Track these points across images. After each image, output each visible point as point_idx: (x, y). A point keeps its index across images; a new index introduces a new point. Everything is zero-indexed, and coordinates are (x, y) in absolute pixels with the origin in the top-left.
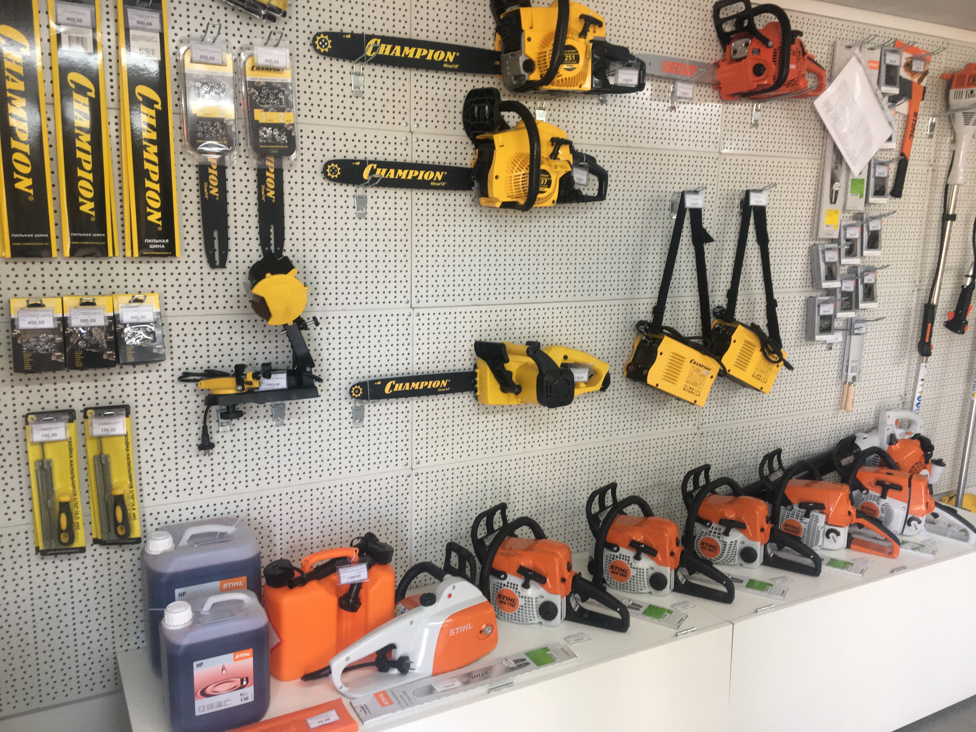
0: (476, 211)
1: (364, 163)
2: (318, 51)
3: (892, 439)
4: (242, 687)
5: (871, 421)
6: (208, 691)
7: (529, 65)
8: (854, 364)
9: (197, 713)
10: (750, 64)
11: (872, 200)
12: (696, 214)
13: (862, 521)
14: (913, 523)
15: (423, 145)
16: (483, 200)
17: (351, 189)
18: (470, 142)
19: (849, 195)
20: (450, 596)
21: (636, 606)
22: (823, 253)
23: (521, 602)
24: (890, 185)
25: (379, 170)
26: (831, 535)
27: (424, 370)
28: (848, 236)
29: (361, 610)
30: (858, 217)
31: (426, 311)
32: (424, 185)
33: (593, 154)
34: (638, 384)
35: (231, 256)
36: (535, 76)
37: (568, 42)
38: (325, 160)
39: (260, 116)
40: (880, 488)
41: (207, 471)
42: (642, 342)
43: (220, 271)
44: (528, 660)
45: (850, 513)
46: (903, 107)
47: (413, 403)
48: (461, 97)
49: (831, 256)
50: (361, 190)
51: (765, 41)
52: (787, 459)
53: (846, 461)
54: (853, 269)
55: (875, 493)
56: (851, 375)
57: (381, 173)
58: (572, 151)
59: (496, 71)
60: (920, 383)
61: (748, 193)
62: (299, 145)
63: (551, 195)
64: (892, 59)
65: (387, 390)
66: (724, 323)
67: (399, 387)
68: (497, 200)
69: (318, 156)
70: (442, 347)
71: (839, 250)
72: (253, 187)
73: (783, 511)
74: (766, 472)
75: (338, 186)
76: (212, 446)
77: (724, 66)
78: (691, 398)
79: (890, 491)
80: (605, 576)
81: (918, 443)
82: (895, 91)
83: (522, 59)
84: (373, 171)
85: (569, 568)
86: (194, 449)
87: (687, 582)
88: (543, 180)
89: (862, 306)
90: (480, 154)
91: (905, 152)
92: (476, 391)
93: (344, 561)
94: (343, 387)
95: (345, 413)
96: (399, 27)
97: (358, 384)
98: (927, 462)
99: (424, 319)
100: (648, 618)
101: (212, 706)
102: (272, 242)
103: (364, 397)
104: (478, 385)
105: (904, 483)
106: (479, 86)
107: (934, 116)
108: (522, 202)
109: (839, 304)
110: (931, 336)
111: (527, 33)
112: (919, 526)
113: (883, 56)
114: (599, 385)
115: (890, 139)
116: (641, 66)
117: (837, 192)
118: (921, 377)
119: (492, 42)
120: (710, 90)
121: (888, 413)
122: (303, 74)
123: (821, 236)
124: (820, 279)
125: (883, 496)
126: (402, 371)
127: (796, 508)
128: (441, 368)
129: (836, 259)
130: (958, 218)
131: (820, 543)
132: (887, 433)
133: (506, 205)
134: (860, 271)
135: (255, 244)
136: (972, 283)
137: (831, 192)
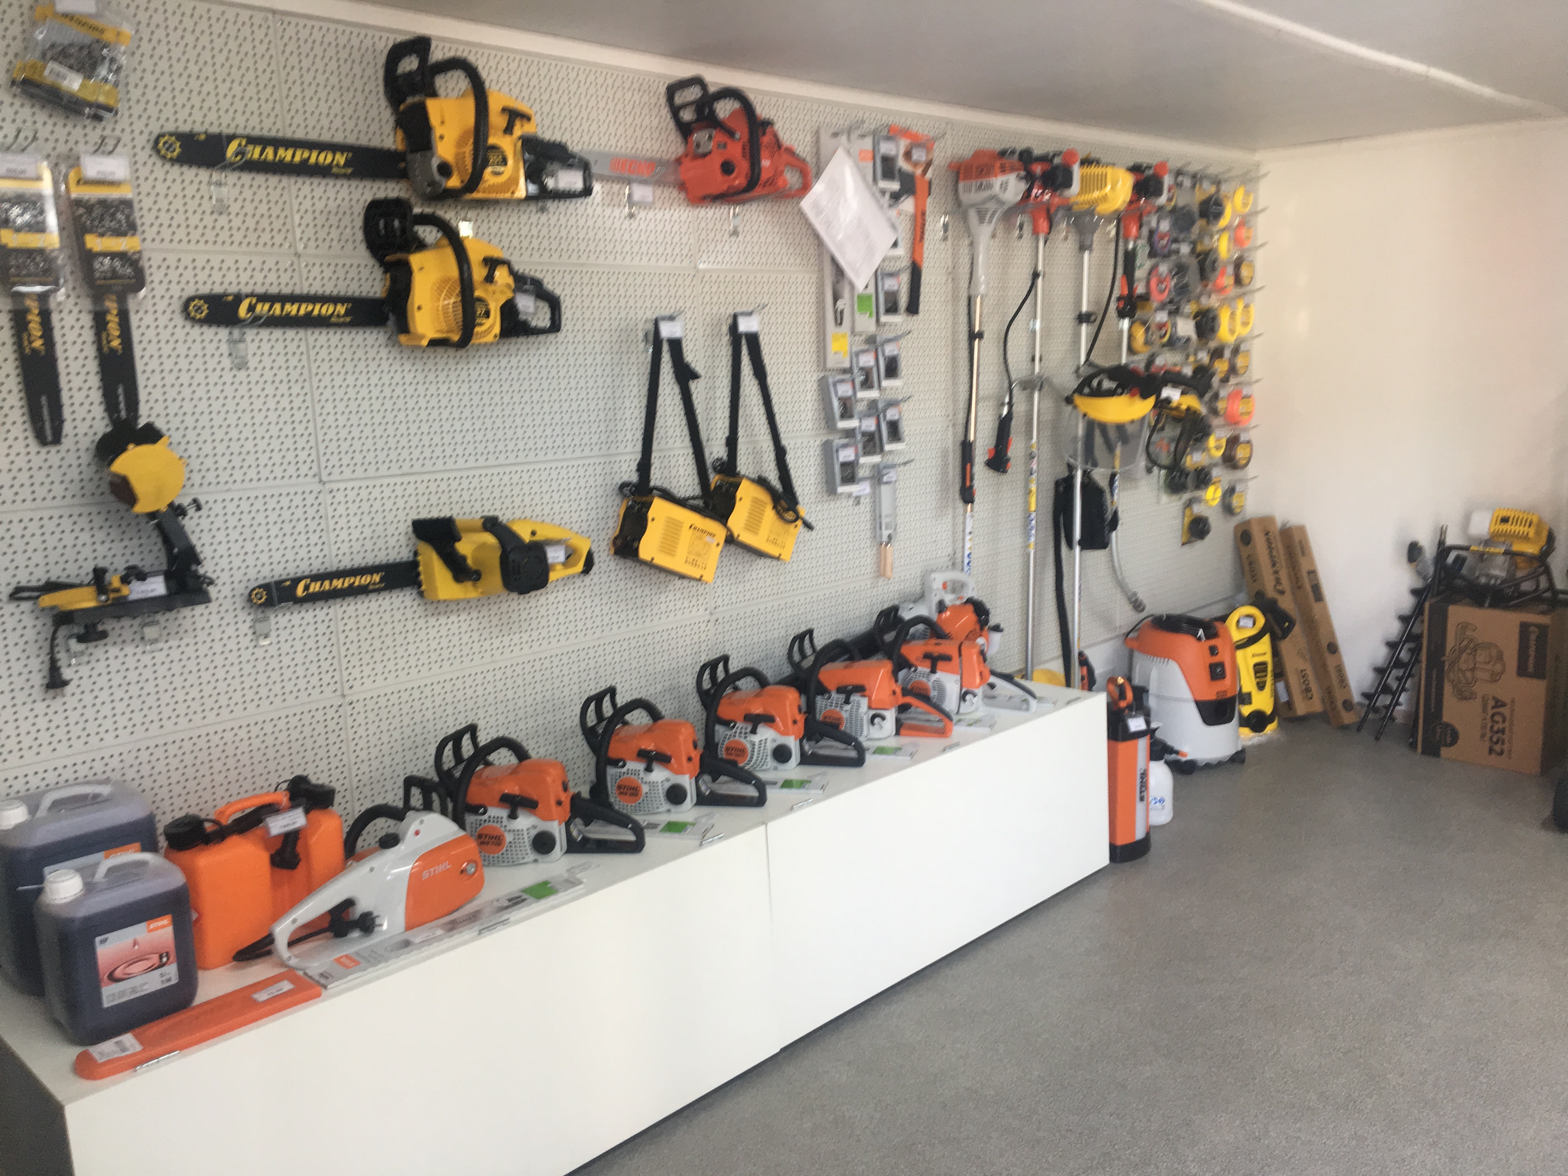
0: (395, 352)
1: (238, 298)
2: (164, 157)
3: (941, 607)
4: (162, 965)
5: (918, 589)
6: (118, 973)
7: (445, 169)
8: (888, 520)
9: (106, 1004)
10: (716, 161)
11: (884, 319)
12: (676, 345)
13: (909, 700)
14: (968, 697)
15: (316, 271)
16: (403, 338)
17: (223, 333)
18: (377, 266)
19: (857, 315)
20: (417, 833)
21: (653, 826)
22: (835, 385)
23: (509, 837)
24: (903, 300)
25: (259, 307)
26: (877, 720)
27: (346, 563)
28: (861, 364)
29: (301, 867)
30: (871, 340)
31: (342, 486)
32: (323, 322)
33: (539, 275)
34: (629, 563)
35: (67, 428)
36: (454, 182)
37: (492, 141)
38: (186, 295)
39: (94, 242)
40: (928, 663)
41: (58, 719)
42: (629, 509)
43: (53, 449)
44: (525, 896)
45: (894, 693)
46: (908, 205)
47: (338, 610)
48: (359, 210)
49: (845, 390)
50: (236, 333)
51: (731, 133)
52: (820, 641)
53: (889, 637)
54: (873, 404)
55: (923, 669)
56: (886, 533)
57: (262, 309)
58: (512, 272)
59: (402, 175)
60: (968, 537)
61: (735, 317)
62: (148, 279)
63: (492, 327)
64: (887, 148)
65: (300, 591)
66: (727, 479)
67: (315, 587)
68: (422, 337)
69: (175, 291)
70: (368, 532)
71: (853, 381)
72: (89, 335)
73: (820, 701)
74: (797, 657)
75: (205, 329)
76: (65, 683)
77: (687, 163)
78: (695, 573)
79: (940, 664)
80: (612, 800)
81: (970, 608)
82: (895, 186)
83: (435, 163)
84: (251, 308)
85: (565, 788)
86: (38, 693)
87: (712, 793)
88: (480, 310)
89: (888, 447)
90: (393, 281)
91: (918, 259)
92: (420, 585)
93: (271, 809)
94: (237, 593)
95: (245, 628)
96: (267, 123)
97: (260, 587)
98: (982, 629)
99: (340, 497)
100: (668, 834)
101: (123, 993)
102: (122, 406)
103: (269, 604)
104: (422, 577)
105: (954, 653)
106: (381, 195)
107: (946, 214)
108: (456, 337)
109: (860, 446)
110: (972, 479)
111: (438, 130)
112: (975, 700)
113: (875, 145)
114: (580, 567)
115: (895, 245)
116: (585, 167)
117: (842, 312)
118: (968, 530)
119: (391, 138)
120: (675, 193)
121: (933, 576)
122: (145, 187)
123: (830, 364)
124: (833, 419)
125: (933, 671)
126: (317, 567)
127: (834, 695)
128: (370, 560)
129: (850, 393)
130: (986, 336)
131: (865, 733)
132: (935, 600)
133: (434, 343)
134: (881, 405)
135: (99, 410)
136: (1010, 412)
137: (835, 311)
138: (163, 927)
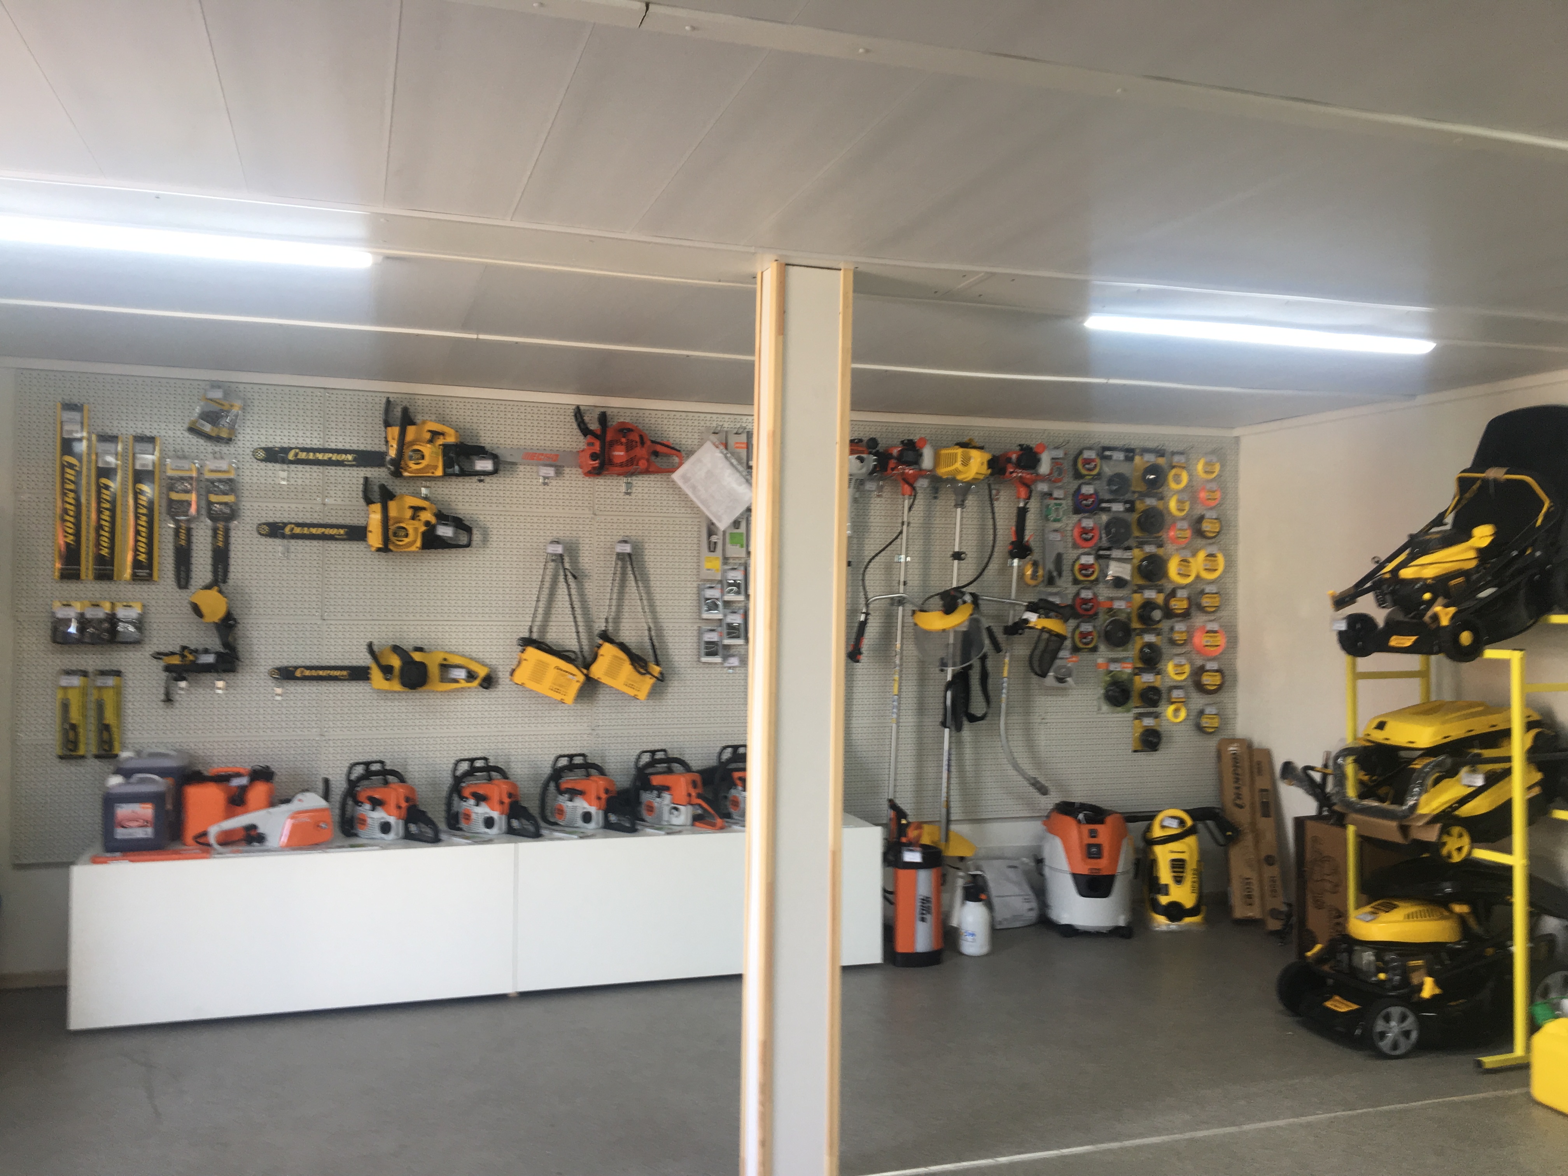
0: (371, 554)
2: (257, 459)
4: (146, 827)
6: (124, 824)
7: (392, 462)
9: (117, 837)
10: (588, 453)
12: (560, 558)
13: (699, 801)
15: (332, 512)
16: (366, 546)
17: (278, 541)
19: (729, 546)
20: (300, 800)
22: (704, 590)
23: (368, 822)
25: (295, 529)
26: (676, 812)
27: (332, 663)
28: (731, 578)
29: (241, 803)
31: (333, 622)
33: (459, 515)
35: (193, 582)
37: (415, 447)
38: (260, 523)
40: (741, 783)
41: (168, 718)
43: (185, 590)
47: (323, 688)
48: (359, 482)
49: (714, 594)
50: (284, 542)
55: (740, 787)
57: (297, 530)
58: (436, 513)
59: (382, 465)
62: (240, 514)
63: (413, 543)
65: (298, 674)
67: (308, 673)
68: (374, 547)
69: (255, 520)
71: (722, 589)
74: (641, 764)
75: (268, 539)
76: (173, 702)
78: (558, 697)
84: (292, 530)
85: (407, 801)
86: (161, 704)
92: (366, 681)
96: (311, 441)
97: (278, 669)
99: (333, 628)
101: (124, 834)
103: (282, 678)
104: (367, 677)
106: (370, 475)
109: (725, 632)
111: (391, 443)
114: (476, 683)
116: (494, 457)
117: (717, 543)
119: (385, 446)
122: (245, 472)
123: (705, 577)
124: (701, 612)
126: (313, 663)
128: (344, 663)
129: (718, 596)
131: (666, 819)
133: (379, 550)
135: (209, 572)
136: (866, 619)
137: (709, 543)
138: (147, 808)
